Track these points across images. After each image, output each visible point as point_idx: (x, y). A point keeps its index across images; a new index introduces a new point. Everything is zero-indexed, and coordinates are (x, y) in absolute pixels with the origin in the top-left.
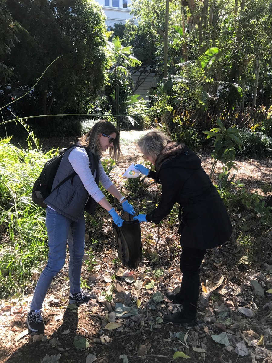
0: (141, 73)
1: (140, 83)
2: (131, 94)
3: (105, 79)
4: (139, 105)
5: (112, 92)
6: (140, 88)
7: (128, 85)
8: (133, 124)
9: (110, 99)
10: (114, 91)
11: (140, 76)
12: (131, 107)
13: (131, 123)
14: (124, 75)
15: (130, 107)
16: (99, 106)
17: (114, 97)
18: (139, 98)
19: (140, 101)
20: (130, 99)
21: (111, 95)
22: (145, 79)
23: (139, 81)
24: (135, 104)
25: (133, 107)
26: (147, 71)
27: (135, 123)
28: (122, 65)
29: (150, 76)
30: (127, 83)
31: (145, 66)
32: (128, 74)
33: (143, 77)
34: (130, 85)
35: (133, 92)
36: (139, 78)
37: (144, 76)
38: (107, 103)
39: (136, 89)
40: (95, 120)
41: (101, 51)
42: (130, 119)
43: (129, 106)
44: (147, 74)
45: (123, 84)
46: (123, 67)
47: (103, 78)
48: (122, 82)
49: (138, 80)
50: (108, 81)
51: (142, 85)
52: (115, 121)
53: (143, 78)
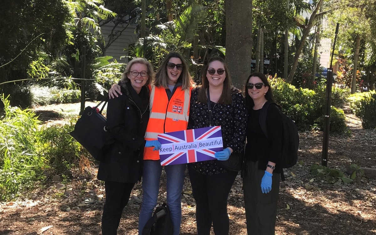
0: (116, 25)
1: (115, 37)
2: (100, 55)
3: (68, 37)
4: (111, 69)
5: (75, 52)
6: (114, 44)
7: (97, 43)
8: (102, 94)
9: (72, 61)
10: (77, 50)
11: (114, 28)
12: (100, 71)
13: (100, 92)
14: (92, 30)
15: (98, 72)
16: (55, 69)
17: (77, 58)
18: (110, 61)
19: (112, 64)
20: (99, 62)
21: (74, 55)
22: (121, 32)
23: (114, 35)
24: (105, 67)
25: (102, 71)
26: (125, 22)
27: (104, 92)
28: (89, 17)
29: (129, 28)
30: (96, 41)
31: (122, 15)
32: (97, 29)
33: (119, 29)
34: (99, 42)
35: (104, 51)
36: (112, 30)
37: (120, 27)
38: (66, 65)
39: (108, 45)
40: (49, 87)
41: (64, 5)
42: (99, 87)
43: (97, 70)
44: (125, 25)
45: (90, 42)
46: (90, 19)
47: (65, 36)
48: (88, 39)
49: (112, 32)
50: (72, 40)
51: (118, 40)
52: (78, 89)
53: (119, 31)
